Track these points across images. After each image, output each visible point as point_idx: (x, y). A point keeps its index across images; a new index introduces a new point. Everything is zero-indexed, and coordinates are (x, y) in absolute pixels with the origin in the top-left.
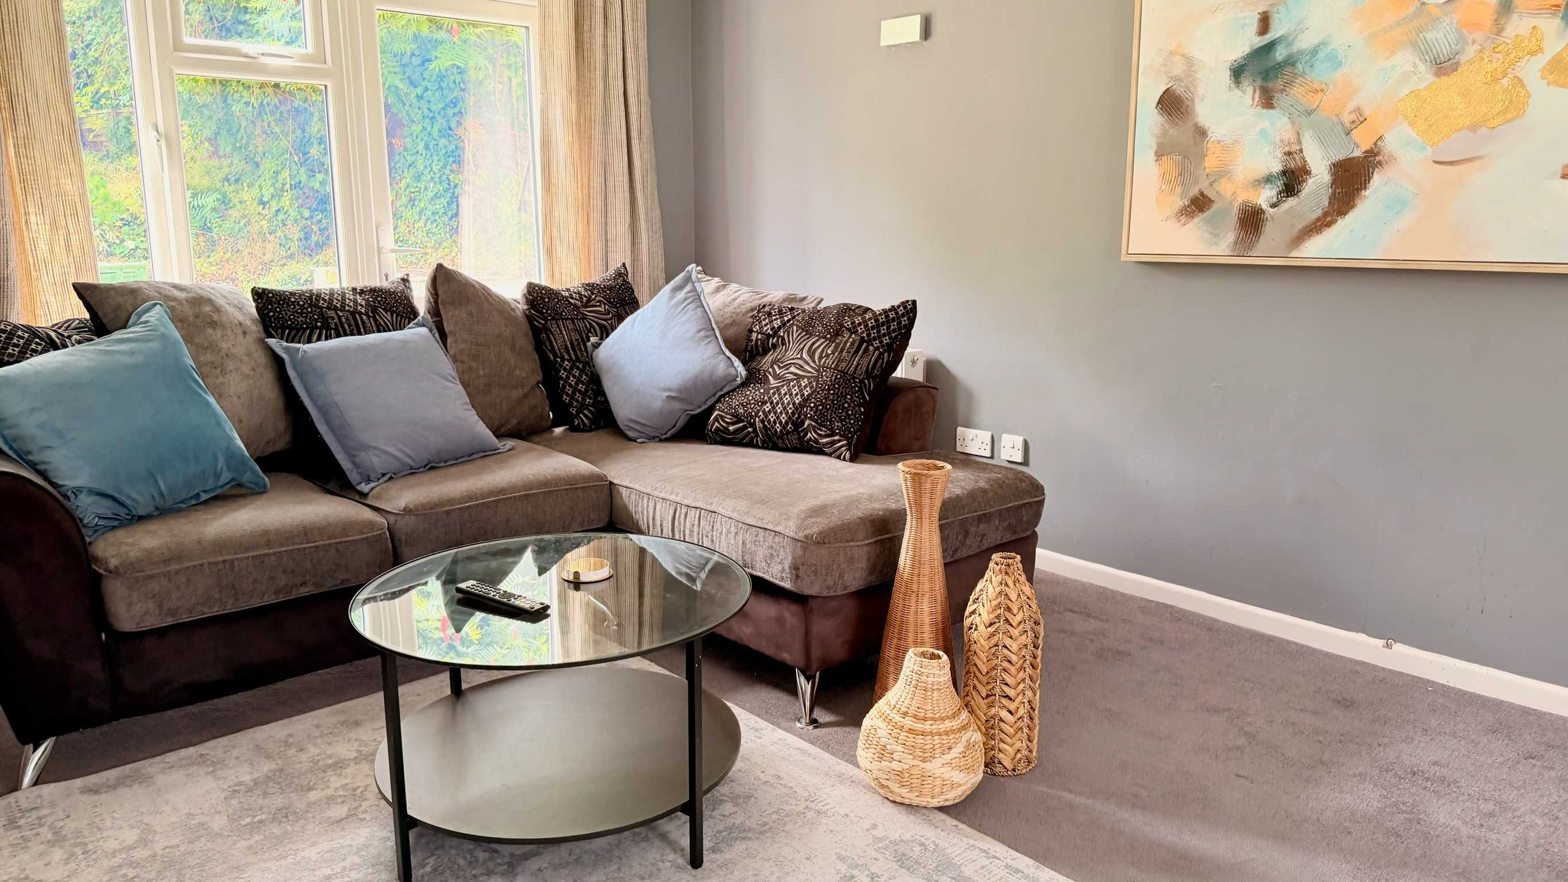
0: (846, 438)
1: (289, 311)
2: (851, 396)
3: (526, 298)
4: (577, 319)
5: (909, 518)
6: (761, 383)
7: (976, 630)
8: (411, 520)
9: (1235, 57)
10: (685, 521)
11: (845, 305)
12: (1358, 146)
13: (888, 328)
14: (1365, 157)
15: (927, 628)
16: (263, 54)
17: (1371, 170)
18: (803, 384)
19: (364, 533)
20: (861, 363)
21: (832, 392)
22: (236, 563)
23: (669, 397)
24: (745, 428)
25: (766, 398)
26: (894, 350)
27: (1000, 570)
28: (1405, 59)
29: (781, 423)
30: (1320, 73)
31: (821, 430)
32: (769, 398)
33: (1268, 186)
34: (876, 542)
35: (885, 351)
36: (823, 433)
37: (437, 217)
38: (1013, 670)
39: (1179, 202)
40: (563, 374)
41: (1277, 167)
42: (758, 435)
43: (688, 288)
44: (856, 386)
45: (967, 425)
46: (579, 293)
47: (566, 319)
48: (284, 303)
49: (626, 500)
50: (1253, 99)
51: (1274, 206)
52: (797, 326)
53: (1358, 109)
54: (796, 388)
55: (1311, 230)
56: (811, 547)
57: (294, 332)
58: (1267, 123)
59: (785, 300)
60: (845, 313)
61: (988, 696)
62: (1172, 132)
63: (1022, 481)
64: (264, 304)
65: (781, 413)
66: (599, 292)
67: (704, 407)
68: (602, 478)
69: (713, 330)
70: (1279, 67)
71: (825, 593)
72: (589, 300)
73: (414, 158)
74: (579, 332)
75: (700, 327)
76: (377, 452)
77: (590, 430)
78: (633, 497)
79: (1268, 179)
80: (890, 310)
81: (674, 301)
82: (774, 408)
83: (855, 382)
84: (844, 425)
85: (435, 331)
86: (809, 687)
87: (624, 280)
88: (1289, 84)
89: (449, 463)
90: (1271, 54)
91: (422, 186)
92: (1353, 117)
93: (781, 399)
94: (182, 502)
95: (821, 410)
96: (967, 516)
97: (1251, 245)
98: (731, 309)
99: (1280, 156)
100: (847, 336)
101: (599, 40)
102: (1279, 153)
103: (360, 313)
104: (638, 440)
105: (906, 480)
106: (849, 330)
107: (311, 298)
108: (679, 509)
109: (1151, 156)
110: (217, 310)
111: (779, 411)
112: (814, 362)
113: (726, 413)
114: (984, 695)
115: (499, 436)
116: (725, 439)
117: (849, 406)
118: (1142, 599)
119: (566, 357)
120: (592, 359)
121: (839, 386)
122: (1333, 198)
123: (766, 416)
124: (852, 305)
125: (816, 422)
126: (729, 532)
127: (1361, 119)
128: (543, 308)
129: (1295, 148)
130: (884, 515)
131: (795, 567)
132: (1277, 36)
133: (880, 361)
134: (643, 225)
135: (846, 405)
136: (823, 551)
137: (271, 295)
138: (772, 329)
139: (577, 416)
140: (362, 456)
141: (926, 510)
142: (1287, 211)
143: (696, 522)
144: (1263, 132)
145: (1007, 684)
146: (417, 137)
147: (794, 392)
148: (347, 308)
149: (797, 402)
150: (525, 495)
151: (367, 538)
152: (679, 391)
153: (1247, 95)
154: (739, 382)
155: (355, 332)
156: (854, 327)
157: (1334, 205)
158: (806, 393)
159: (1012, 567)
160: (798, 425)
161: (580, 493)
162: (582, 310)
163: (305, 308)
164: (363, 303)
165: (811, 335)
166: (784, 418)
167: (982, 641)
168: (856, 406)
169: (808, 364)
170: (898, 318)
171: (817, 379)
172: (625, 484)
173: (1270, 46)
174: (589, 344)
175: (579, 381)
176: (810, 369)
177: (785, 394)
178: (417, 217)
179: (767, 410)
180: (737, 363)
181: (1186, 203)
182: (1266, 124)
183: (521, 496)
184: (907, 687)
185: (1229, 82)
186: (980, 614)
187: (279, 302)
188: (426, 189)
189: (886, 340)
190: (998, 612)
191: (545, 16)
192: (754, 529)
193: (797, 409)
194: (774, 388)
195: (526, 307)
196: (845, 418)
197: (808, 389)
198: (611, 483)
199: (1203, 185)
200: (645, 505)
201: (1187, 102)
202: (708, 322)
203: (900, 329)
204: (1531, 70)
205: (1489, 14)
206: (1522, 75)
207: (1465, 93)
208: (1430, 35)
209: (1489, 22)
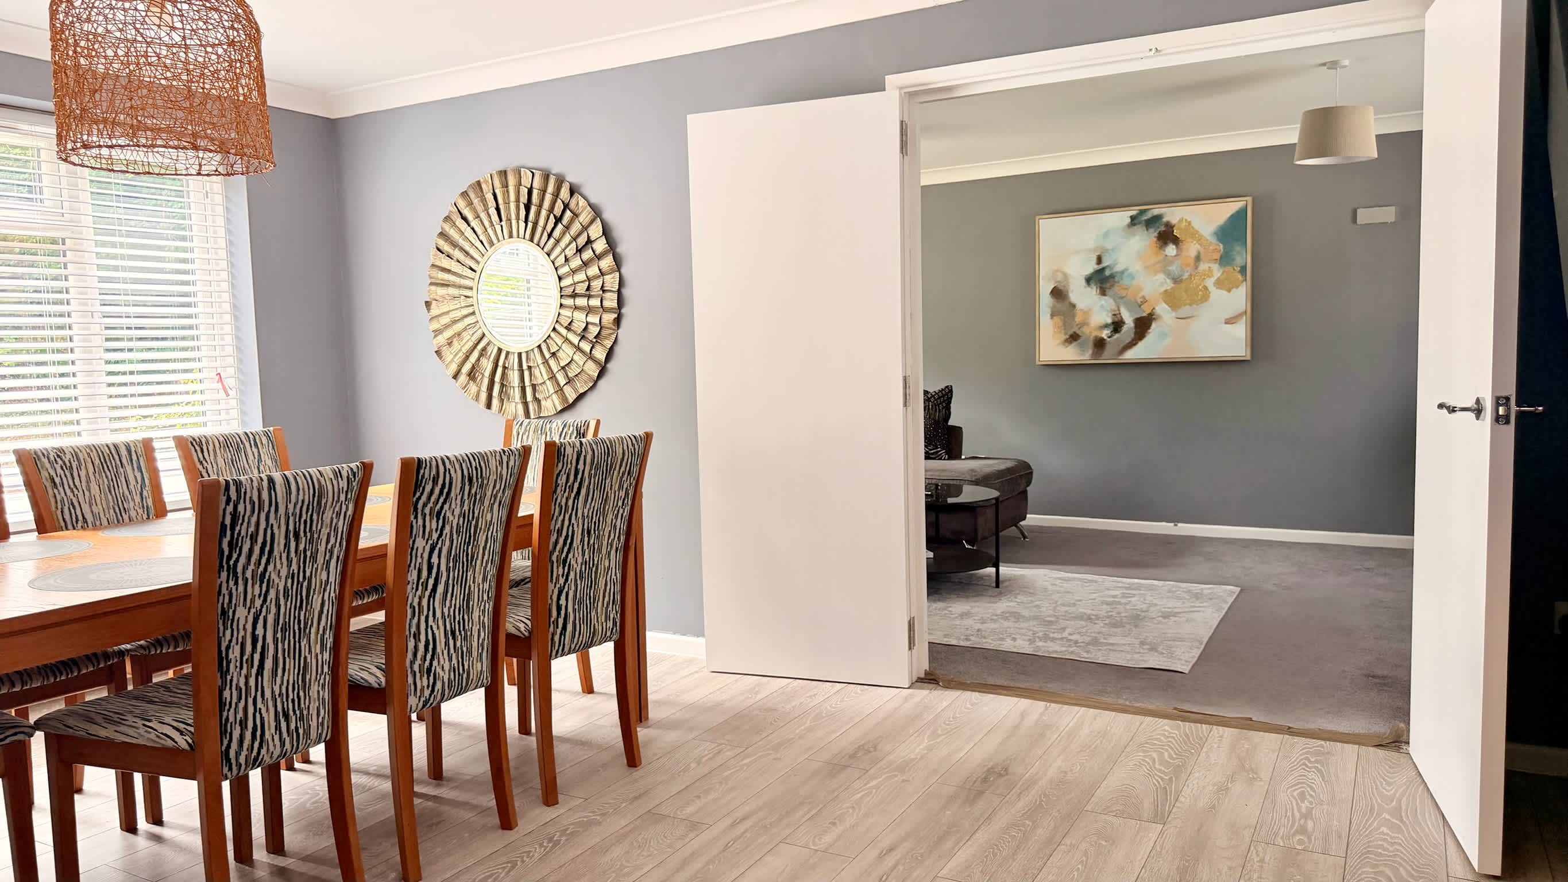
0: (944, 449)
2: (941, 430)
9: (1087, 274)
12: (1144, 312)
13: (945, 399)
14: (1148, 316)
17: (1151, 321)
20: (939, 415)
26: (948, 411)
28: (1161, 277)
30: (1125, 281)
33: (1106, 329)
35: (942, 412)
36: (931, 448)
39: (1064, 337)
41: (1109, 321)
50: (1096, 292)
51: (1109, 337)
53: (1143, 297)
55: (1127, 347)
62: (1059, 306)
70: (1108, 278)
79: (1106, 326)
80: (942, 390)
83: (940, 424)
84: (941, 444)
88: (1112, 286)
90: (1103, 273)
92: (1141, 300)
97: (1100, 355)
102: (1110, 315)
109: (1049, 316)
122: (1135, 333)
127: (1145, 301)
129: (1117, 312)
132: (1106, 266)
135: (940, 435)
142: (1116, 339)
144: (1102, 306)
153: (1093, 291)
157: (1136, 336)
168: (944, 434)
170: (945, 394)
173: (1103, 269)
181: (1067, 337)
182: (1103, 302)
185: (1085, 285)
189: (943, 404)
196: (941, 440)
199: (1075, 329)
201: (1065, 293)
203: (949, 399)
204: (1210, 283)
205: (1192, 261)
206: (1207, 285)
207: (1186, 291)
208: (1170, 268)
209: (1192, 264)
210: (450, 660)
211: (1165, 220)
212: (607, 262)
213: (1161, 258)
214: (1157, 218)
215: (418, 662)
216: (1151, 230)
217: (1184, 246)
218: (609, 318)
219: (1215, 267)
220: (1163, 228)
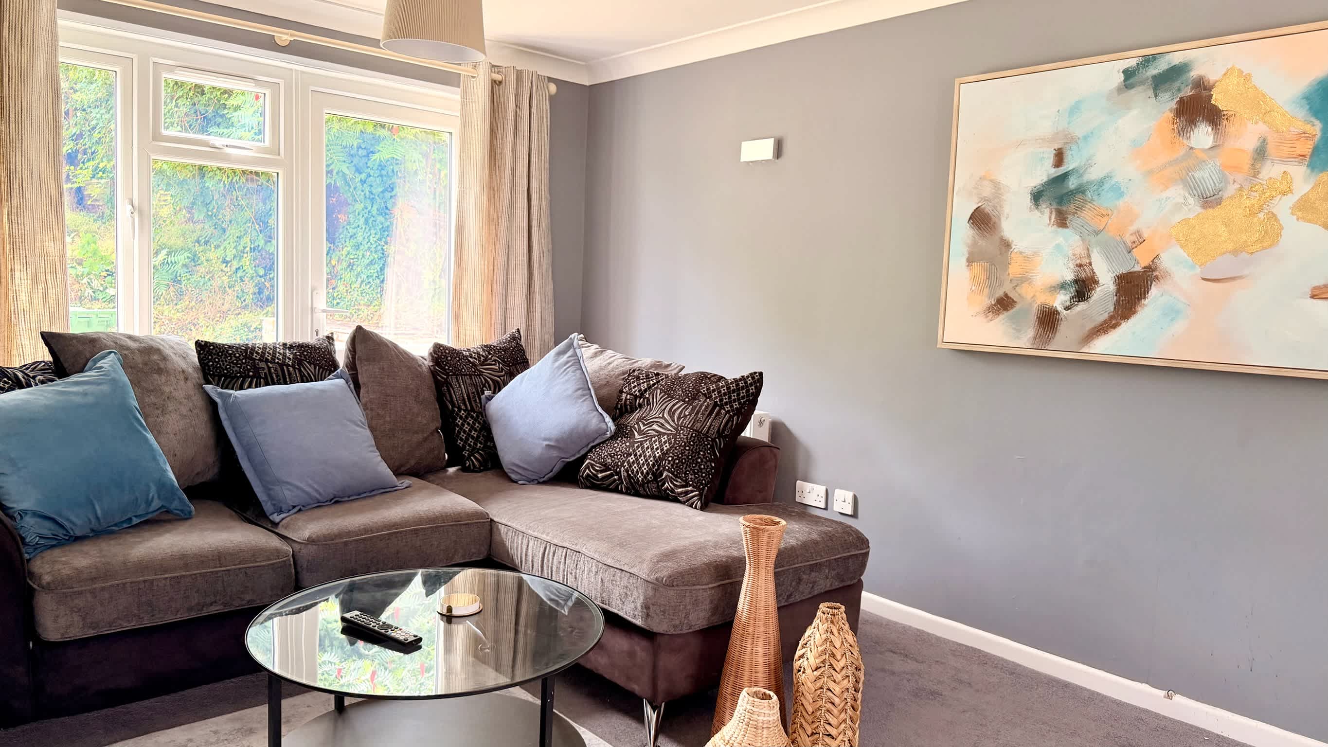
0: (698, 489)
1: (226, 361)
2: (704, 452)
3: (432, 356)
4: (475, 375)
5: (748, 566)
6: (627, 437)
7: (804, 673)
8: (312, 549)
9: (1033, 185)
10: (553, 559)
11: (702, 373)
12: (1138, 263)
13: (738, 395)
14: (1145, 271)
15: (761, 669)
16: (227, 146)
17: (1149, 283)
18: (663, 440)
19: (271, 560)
20: (712, 425)
21: (687, 448)
22: (155, 583)
23: (547, 446)
24: (611, 475)
25: (631, 450)
26: (742, 413)
27: (826, 619)
28: (1177, 193)
29: (642, 473)
30: (1105, 201)
31: (677, 481)
32: (634, 451)
33: (1063, 291)
34: (719, 586)
35: (734, 415)
36: (678, 484)
37: (371, 280)
38: (835, 711)
39: (986, 300)
40: (459, 421)
41: (1070, 277)
42: (622, 483)
43: (570, 353)
44: (709, 444)
45: (805, 480)
46: (478, 353)
47: (464, 375)
48: (222, 355)
49: (504, 536)
50: (1050, 220)
51: (1067, 308)
52: (661, 389)
53: (1138, 232)
54: (657, 443)
55: (1099, 331)
56: (661, 589)
57: (229, 380)
58: (1061, 239)
59: (651, 367)
60: (702, 380)
61: (813, 734)
62: (982, 243)
63: (849, 534)
64: (205, 355)
65: (643, 464)
66: (495, 353)
67: (578, 456)
68: (485, 516)
69: (589, 389)
70: (1072, 193)
71: (672, 631)
72: (486, 359)
73: (354, 231)
74: (476, 387)
75: (578, 387)
76: (289, 487)
77: (480, 471)
78: (510, 534)
79: (1063, 286)
80: (740, 380)
81: (557, 364)
82: (637, 459)
83: (707, 440)
84: (697, 478)
85: (351, 382)
86: (654, 717)
87: (517, 343)
88: (1080, 208)
89: (352, 498)
90: (1065, 182)
91: (361, 254)
92: (1134, 238)
93: (644, 452)
94: (115, 525)
95: (677, 464)
96: (800, 565)
97: (1048, 340)
98: (606, 372)
99: (1072, 267)
100: (702, 400)
101: (509, 146)
102: (1072, 265)
103: (288, 365)
104: (520, 482)
105: (746, 533)
106: (705, 395)
107: (246, 351)
108: (548, 548)
109: (963, 262)
110: (165, 358)
111: (641, 462)
112: (673, 421)
113: (596, 462)
114: (809, 733)
115: (398, 473)
116: (594, 484)
117: (702, 461)
118: (953, 642)
119: (463, 407)
120: (484, 410)
121: (694, 443)
122: (1117, 305)
123: (630, 466)
124: (709, 374)
125: (673, 473)
126: (590, 571)
127: (1141, 240)
128: (446, 365)
129: (1085, 261)
130: (727, 562)
131: (646, 607)
132: (1070, 168)
133: (730, 423)
134: (537, 297)
135: (699, 460)
136: (671, 593)
137: (212, 347)
138: (639, 391)
139: (469, 458)
140: (277, 490)
141: (763, 561)
142: (1078, 313)
143: (563, 560)
144: (1058, 247)
145: (829, 724)
146: (359, 214)
147: (655, 447)
148: (277, 361)
149: (657, 455)
150: (415, 530)
151: (273, 564)
152: (557, 441)
153: (1045, 216)
154: (609, 436)
155: (282, 381)
156: (709, 393)
157: (1118, 310)
158: (665, 448)
159: (837, 617)
160: (657, 475)
161: (463, 529)
162: (480, 368)
163: (240, 360)
164: (291, 357)
165: (672, 398)
166: (645, 469)
167: (809, 684)
168: (708, 461)
169: (669, 423)
170: (747, 386)
171: (675, 436)
172: (503, 522)
173: (1064, 177)
174: (483, 397)
175: (472, 428)
176: (669, 427)
177: (648, 448)
178: (354, 279)
179: (631, 461)
180: (608, 419)
181: (993, 303)
182: (1059, 240)
183: (412, 530)
184: (740, 724)
185: (1030, 204)
186: (808, 659)
187: (218, 353)
188: (363, 256)
189: (736, 405)
190: (824, 657)
191: (465, 125)
192: (612, 569)
193: (657, 461)
194: (638, 442)
195: (431, 364)
196: (698, 471)
197: (667, 444)
198: (492, 520)
199: (1007, 288)
200: (520, 542)
201: (994, 219)
202: (586, 383)
203: (748, 396)
204: (1283, 207)
205: (1246, 161)
206: (1274, 211)
207: (1226, 225)
208: (1197, 175)
209: (1246, 166)
211: (1194, 74)
213: (1182, 152)
214: (1176, 72)
216: (1165, 96)
217: (1230, 128)
219: (1299, 172)
220: (1187, 92)
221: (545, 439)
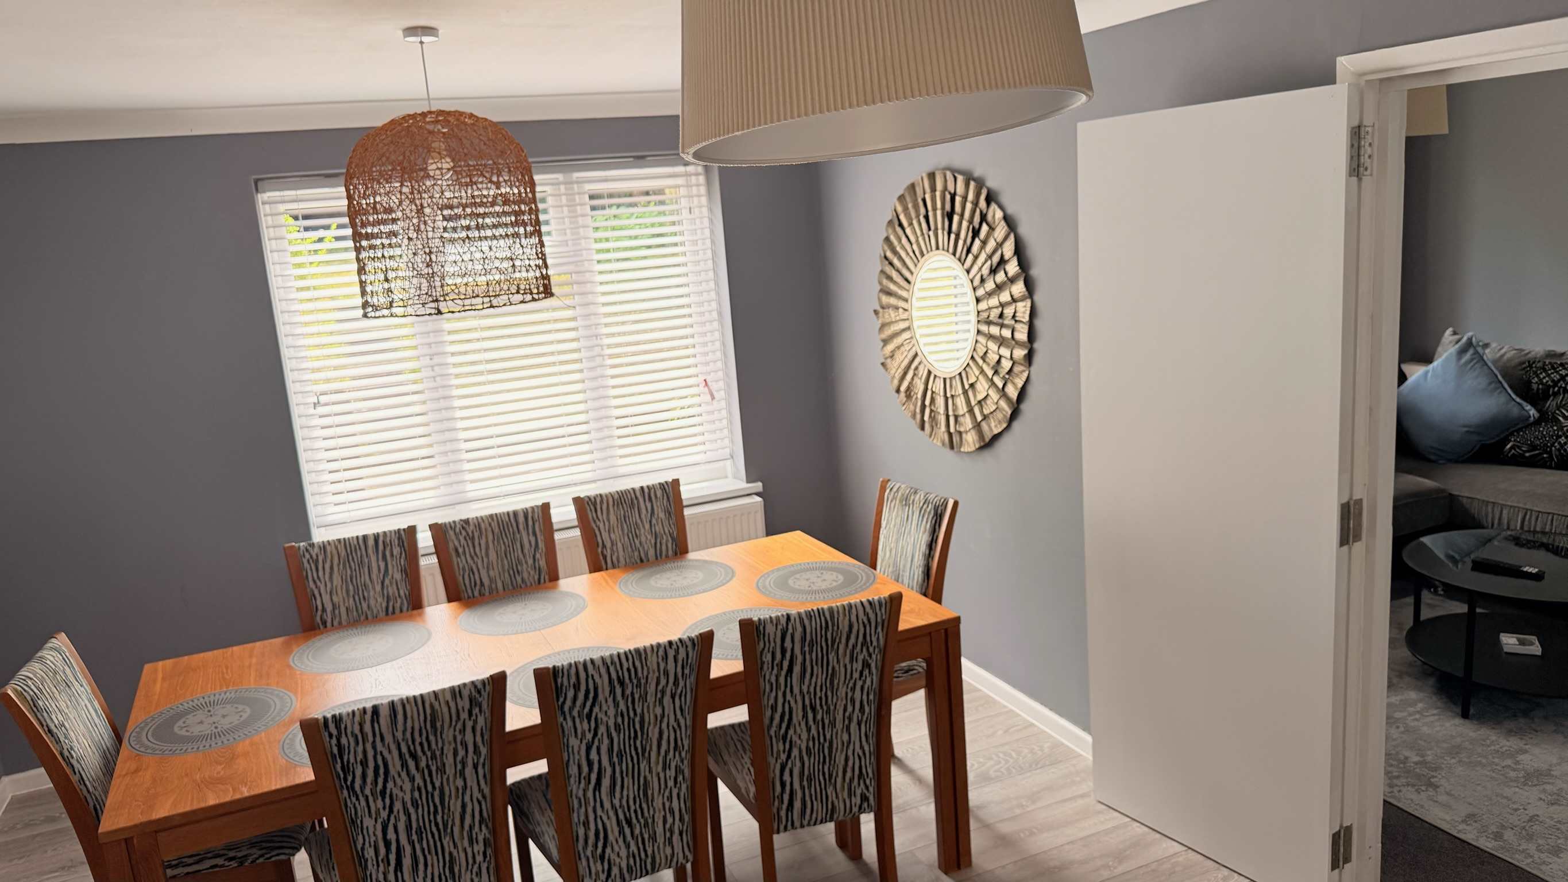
6: (1553, 422)
24: (1539, 454)
42: (1552, 460)
43: (1471, 351)
49: (1468, 506)
59: (1547, 356)
67: (1498, 439)
68: (1443, 491)
75: (1489, 381)
78: (1475, 504)
81: (1463, 360)
113: (1521, 443)
116: (1519, 462)
152: (1476, 427)
154: (1532, 421)
161: (1433, 501)
172: (1466, 495)
180: (1528, 407)
198: (1450, 494)
200: (1490, 510)
210: (628, 847)
212: (1019, 288)
215: (590, 848)
218: (1020, 353)
221: (1465, 426)
